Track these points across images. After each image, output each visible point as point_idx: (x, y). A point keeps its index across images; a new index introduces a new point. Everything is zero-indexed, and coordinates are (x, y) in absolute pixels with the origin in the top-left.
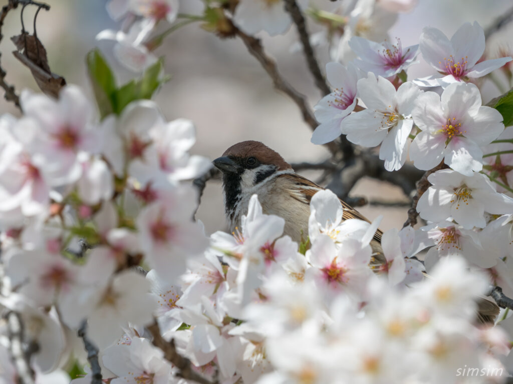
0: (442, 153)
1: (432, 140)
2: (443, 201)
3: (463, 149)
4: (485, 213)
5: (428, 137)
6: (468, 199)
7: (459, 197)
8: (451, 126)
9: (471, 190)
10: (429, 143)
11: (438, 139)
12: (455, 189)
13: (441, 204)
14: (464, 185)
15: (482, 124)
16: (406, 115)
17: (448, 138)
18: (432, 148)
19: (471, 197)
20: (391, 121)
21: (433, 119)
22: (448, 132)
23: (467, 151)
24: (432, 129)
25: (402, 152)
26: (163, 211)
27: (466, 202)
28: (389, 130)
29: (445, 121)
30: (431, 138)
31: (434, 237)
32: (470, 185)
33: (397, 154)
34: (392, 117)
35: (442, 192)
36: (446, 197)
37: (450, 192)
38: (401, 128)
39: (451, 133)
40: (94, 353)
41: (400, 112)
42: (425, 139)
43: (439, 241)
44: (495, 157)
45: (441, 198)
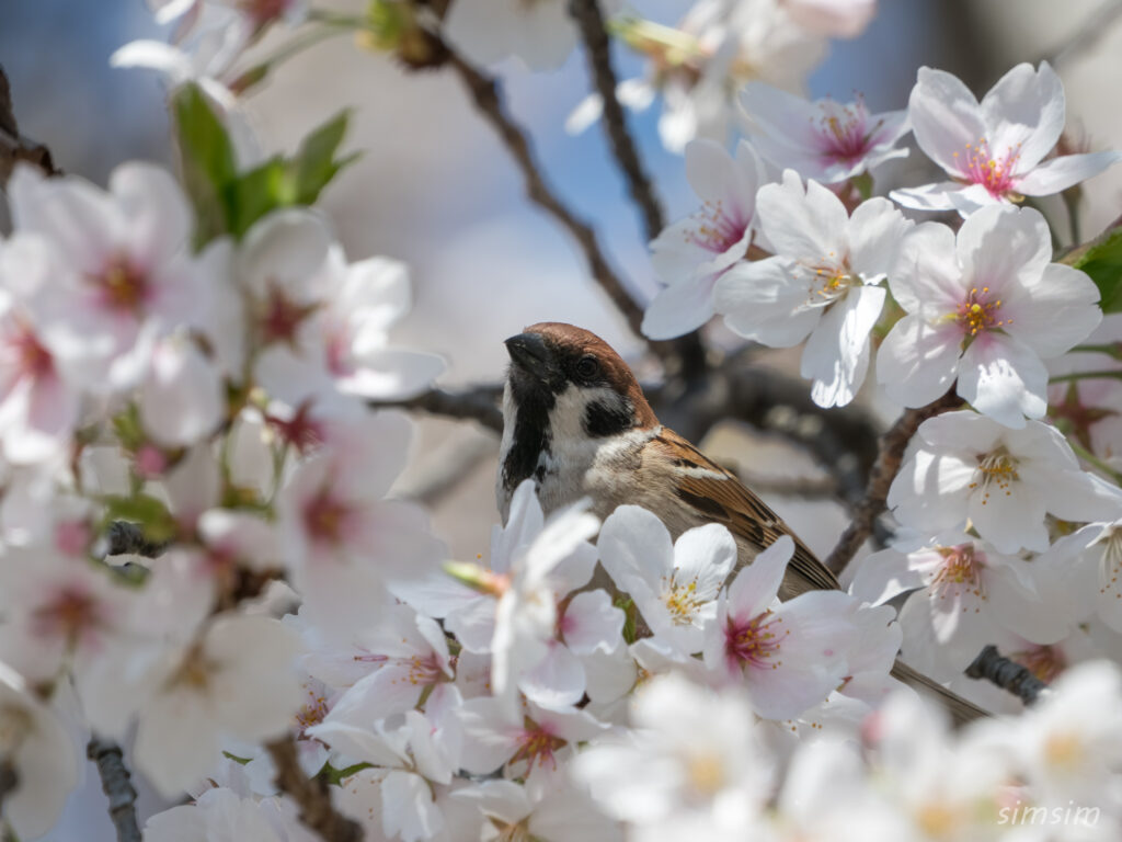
0: (953, 370)
1: (930, 337)
2: (949, 482)
3: (1003, 363)
4: (1048, 515)
5: (921, 330)
6: (1011, 482)
7: (987, 476)
8: (976, 307)
9: (1017, 461)
10: (923, 345)
11: (943, 334)
12: (981, 458)
13: (943, 490)
14: (1001, 450)
15: (1051, 305)
16: (870, 275)
17: (968, 334)
18: (929, 355)
19: (1016, 478)
20: (833, 289)
21: (935, 287)
22: (969, 320)
23: (1013, 371)
24: (930, 311)
25: (854, 362)
26: (334, 470)
27: (1006, 489)
28: (827, 309)
29: (963, 293)
30: (928, 331)
31: (922, 568)
32: (1016, 448)
33: (844, 367)
34: (835, 279)
35: (947, 462)
36: (957, 474)
37: (968, 462)
38: (855, 306)
39: (976, 325)
40: (126, 798)
41: (854, 268)
42: (912, 336)
43: (935, 576)
44: (1064, 387)
45: (942, 478)
